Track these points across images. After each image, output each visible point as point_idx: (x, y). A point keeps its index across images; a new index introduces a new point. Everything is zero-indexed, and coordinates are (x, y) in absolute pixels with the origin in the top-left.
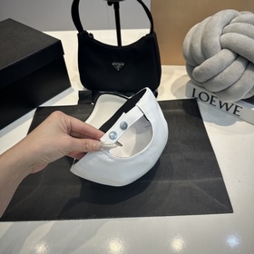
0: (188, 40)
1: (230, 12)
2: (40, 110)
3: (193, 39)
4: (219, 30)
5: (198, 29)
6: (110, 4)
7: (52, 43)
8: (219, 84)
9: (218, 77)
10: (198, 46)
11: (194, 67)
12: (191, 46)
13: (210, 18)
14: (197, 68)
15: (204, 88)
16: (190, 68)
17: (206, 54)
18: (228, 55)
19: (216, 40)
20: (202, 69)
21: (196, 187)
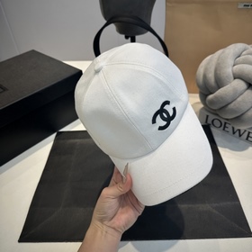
0: (201, 70)
1: (239, 46)
3: (206, 69)
4: (231, 62)
5: (211, 60)
6: (127, 37)
8: (233, 111)
9: (232, 105)
10: (211, 76)
11: (207, 95)
12: (205, 76)
14: (211, 97)
15: (217, 115)
16: (204, 96)
17: (219, 83)
18: (241, 85)
19: (229, 71)
20: (216, 97)
21: (214, 211)
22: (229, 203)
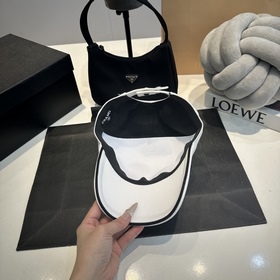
0: (205, 47)
1: (248, 16)
2: (51, 130)
3: (210, 45)
4: (238, 35)
5: (215, 34)
6: (118, 13)
7: (60, 58)
8: (242, 91)
9: (240, 84)
10: (216, 53)
11: (213, 75)
12: (209, 53)
13: (227, 23)
14: (217, 76)
15: (224, 96)
16: (209, 77)
17: (226, 61)
18: (249, 60)
19: (235, 45)
20: (222, 77)
22: (241, 190)
